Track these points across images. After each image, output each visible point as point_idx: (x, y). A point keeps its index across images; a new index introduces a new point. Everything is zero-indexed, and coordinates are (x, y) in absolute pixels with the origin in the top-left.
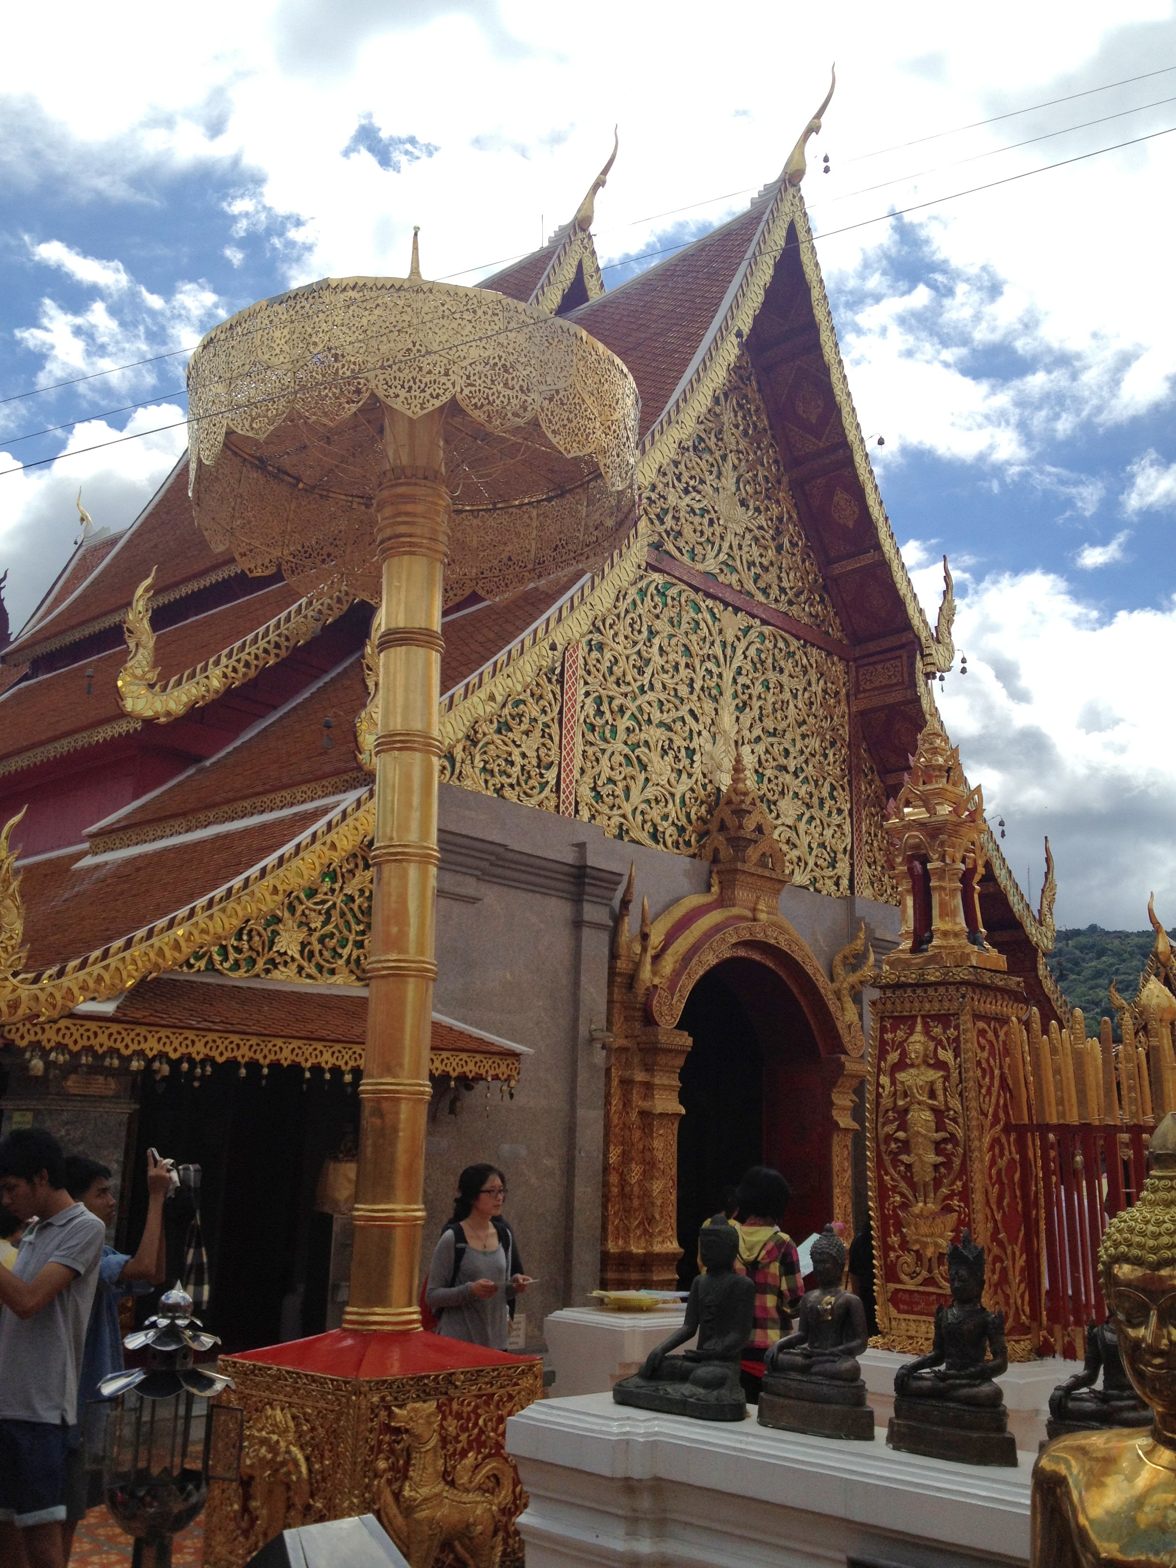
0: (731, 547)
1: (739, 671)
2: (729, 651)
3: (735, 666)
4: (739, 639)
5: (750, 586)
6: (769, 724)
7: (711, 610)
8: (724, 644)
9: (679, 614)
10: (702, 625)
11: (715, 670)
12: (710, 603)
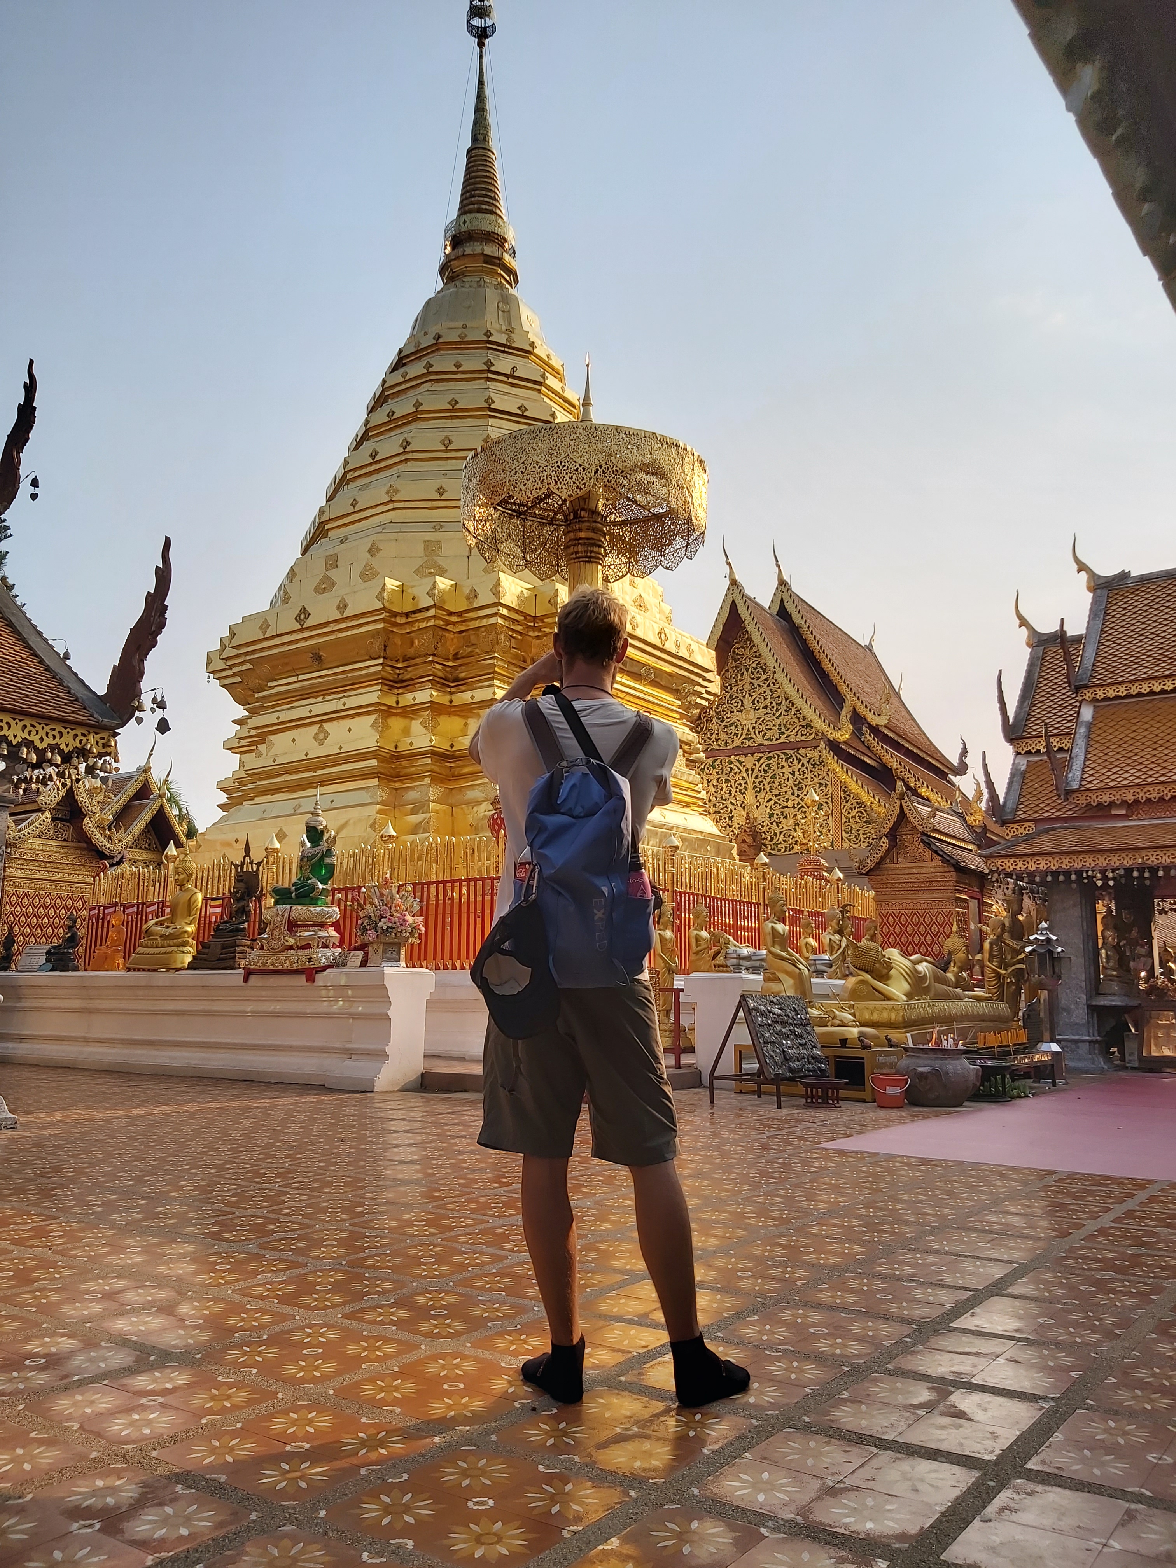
0: (748, 730)
1: (756, 777)
2: (750, 772)
3: (754, 776)
4: (755, 765)
5: (760, 740)
6: (775, 792)
7: (738, 760)
8: (747, 770)
9: (722, 769)
10: (734, 767)
11: (743, 782)
12: (737, 758)
